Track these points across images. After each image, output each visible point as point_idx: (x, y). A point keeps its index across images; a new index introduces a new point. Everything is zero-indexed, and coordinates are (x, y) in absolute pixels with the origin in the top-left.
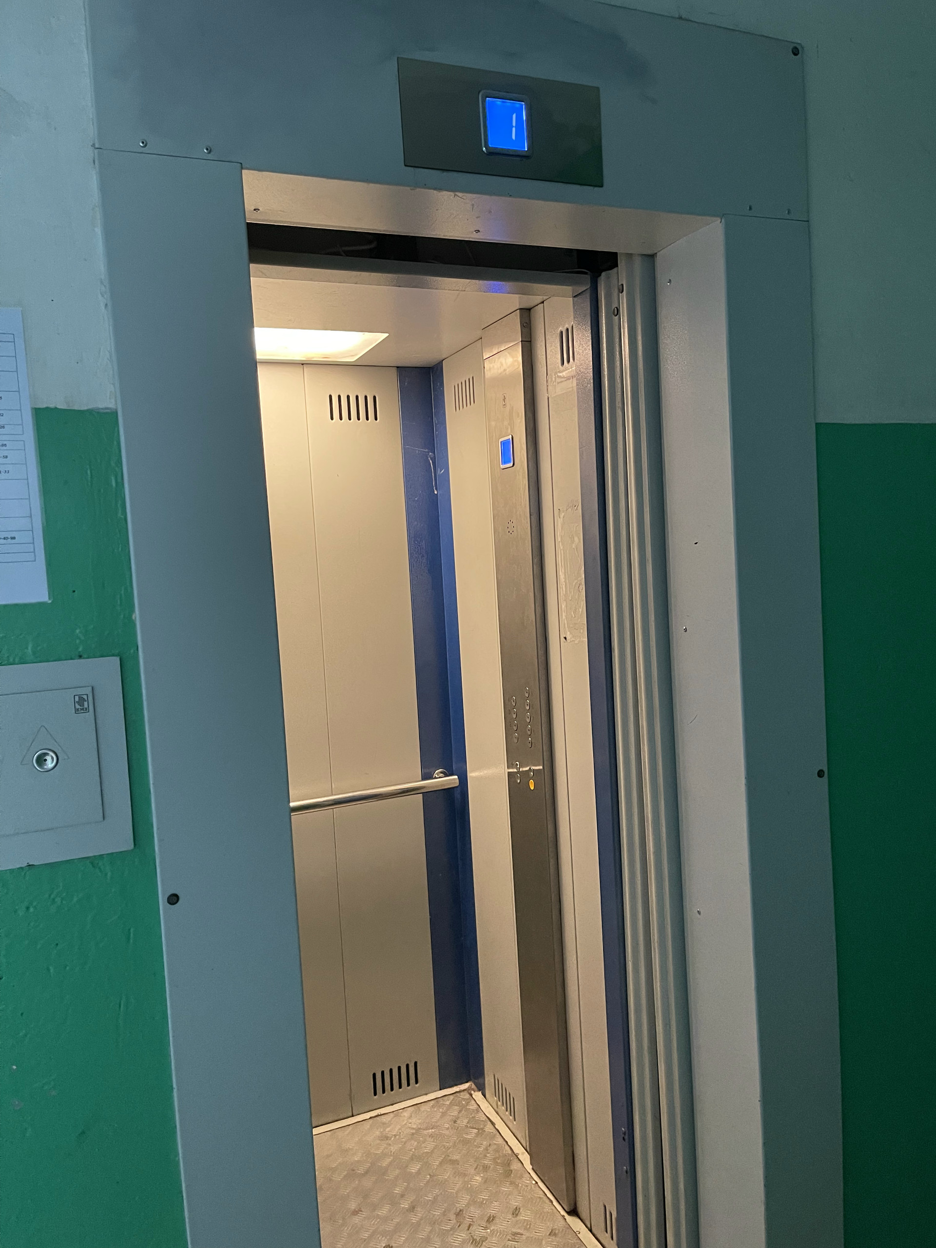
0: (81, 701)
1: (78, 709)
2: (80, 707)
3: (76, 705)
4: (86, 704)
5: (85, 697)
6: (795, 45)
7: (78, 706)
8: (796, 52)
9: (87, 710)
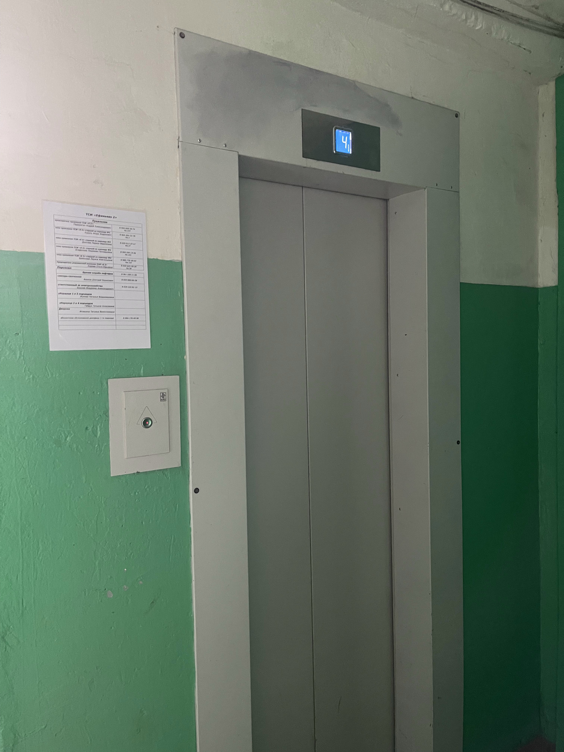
0: (163, 395)
1: (161, 400)
2: (162, 398)
3: (161, 397)
4: (165, 397)
5: (165, 394)
6: (457, 113)
7: (161, 398)
8: (457, 116)
9: (164, 400)
